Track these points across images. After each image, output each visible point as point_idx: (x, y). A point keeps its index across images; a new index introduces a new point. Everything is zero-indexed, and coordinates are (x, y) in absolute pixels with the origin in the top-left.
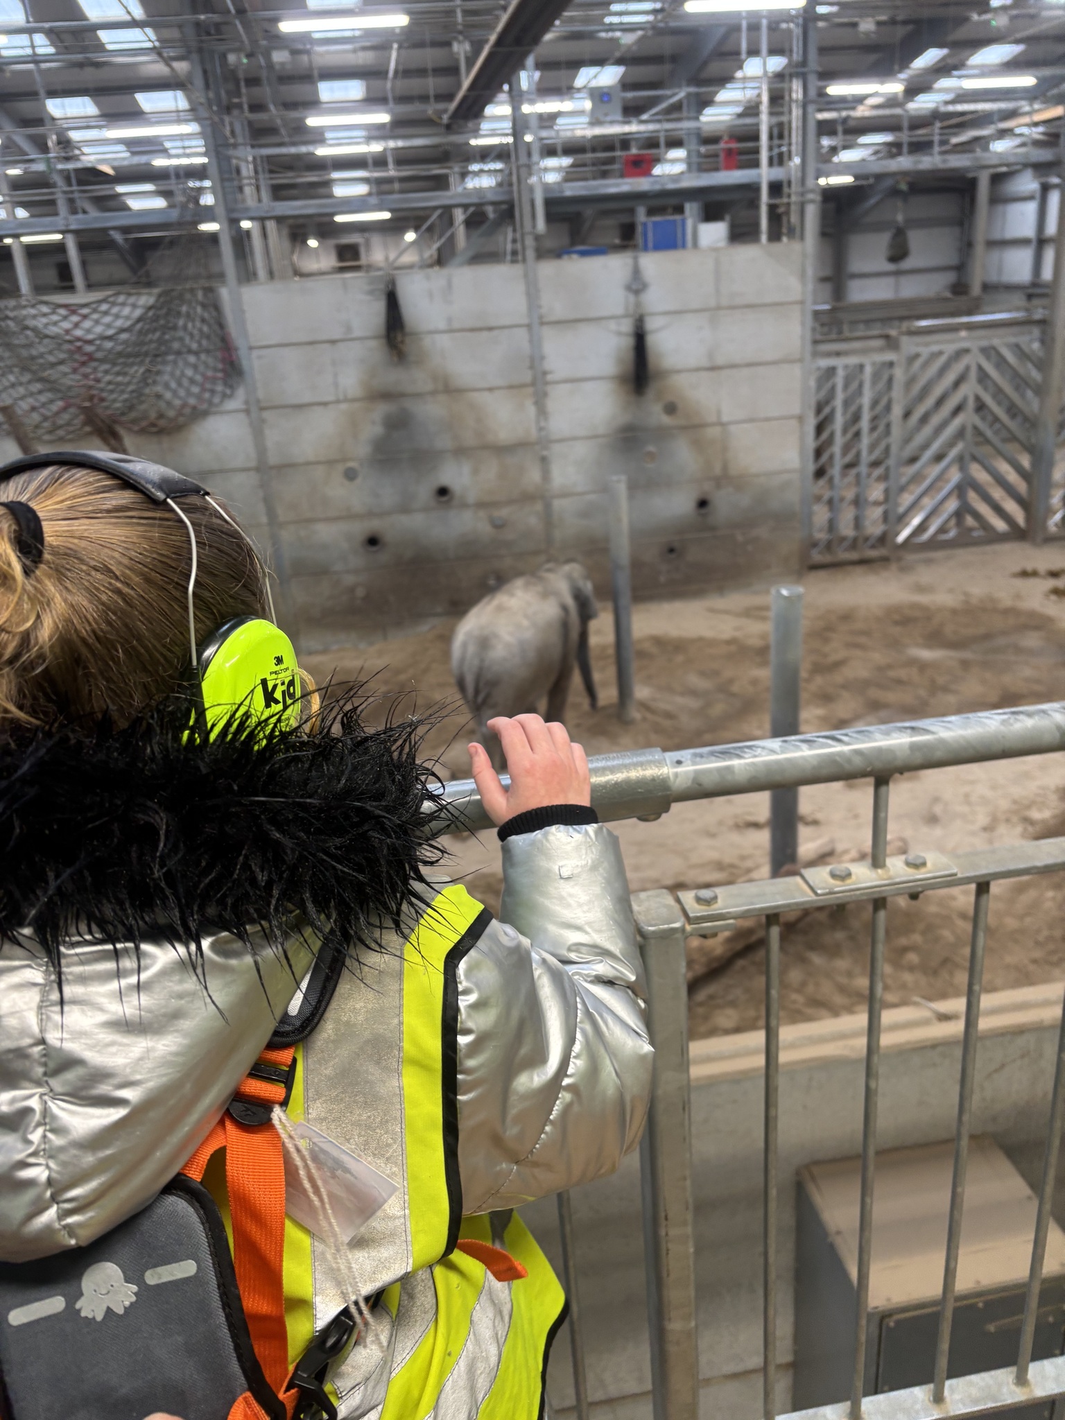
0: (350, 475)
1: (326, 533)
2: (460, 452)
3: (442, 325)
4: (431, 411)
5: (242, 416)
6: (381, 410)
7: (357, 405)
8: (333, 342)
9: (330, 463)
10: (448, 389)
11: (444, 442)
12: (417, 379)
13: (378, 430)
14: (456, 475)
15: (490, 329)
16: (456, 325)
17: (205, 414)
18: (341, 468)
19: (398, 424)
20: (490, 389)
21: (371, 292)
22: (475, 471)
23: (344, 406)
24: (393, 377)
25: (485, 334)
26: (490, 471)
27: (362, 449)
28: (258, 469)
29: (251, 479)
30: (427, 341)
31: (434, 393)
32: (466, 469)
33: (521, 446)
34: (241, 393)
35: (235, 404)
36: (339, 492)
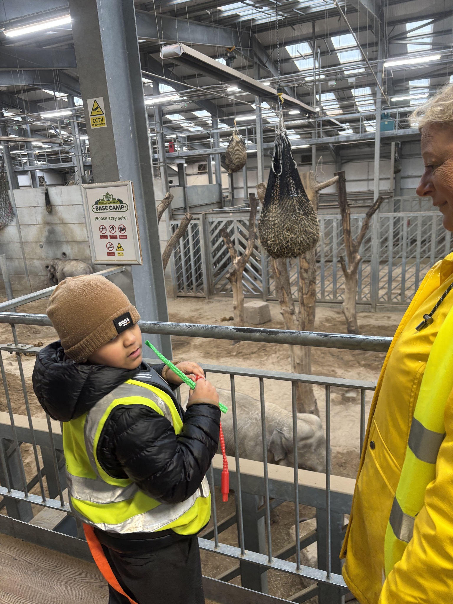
0: (41, 247)
1: (37, 263)
2: (67, 242)
3: (60, 204)
4: (59, 229)
5: (15, 227)
6: (47, 227)
7: (41, 226)
8: (35, 207)
9: (36, 242)
10: (63, 223)
11: (63, 239)
12: (55, 219)
13: (47, 234)
14: (67, 249)
15: (73, 205)
16: (64, 204)
17: (7, 225)
18: (39, 244)
19: (52, 232)
20: (74, 224)
21: (42, 193)
22: (72, 249)
23: (38, 226)
24: (49, 218)
25: (71, 206)
26: (76, 249)
27: (43, 239)
28: (20, 242)
29: (18, 245)
30: (57, 208)
31: (60, 224)
32: (69, 248)
33: (84, 242)
34: (15, 219)
35: (14, 223)
36: (39, 251)
